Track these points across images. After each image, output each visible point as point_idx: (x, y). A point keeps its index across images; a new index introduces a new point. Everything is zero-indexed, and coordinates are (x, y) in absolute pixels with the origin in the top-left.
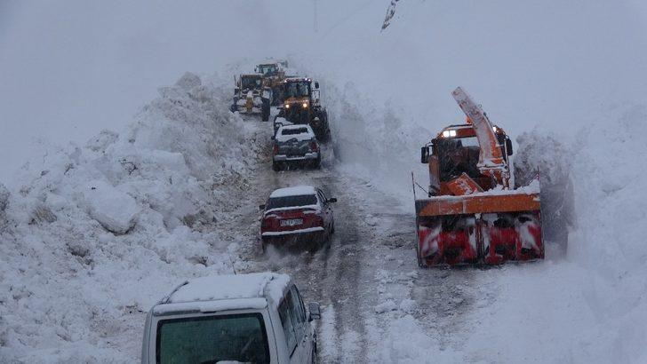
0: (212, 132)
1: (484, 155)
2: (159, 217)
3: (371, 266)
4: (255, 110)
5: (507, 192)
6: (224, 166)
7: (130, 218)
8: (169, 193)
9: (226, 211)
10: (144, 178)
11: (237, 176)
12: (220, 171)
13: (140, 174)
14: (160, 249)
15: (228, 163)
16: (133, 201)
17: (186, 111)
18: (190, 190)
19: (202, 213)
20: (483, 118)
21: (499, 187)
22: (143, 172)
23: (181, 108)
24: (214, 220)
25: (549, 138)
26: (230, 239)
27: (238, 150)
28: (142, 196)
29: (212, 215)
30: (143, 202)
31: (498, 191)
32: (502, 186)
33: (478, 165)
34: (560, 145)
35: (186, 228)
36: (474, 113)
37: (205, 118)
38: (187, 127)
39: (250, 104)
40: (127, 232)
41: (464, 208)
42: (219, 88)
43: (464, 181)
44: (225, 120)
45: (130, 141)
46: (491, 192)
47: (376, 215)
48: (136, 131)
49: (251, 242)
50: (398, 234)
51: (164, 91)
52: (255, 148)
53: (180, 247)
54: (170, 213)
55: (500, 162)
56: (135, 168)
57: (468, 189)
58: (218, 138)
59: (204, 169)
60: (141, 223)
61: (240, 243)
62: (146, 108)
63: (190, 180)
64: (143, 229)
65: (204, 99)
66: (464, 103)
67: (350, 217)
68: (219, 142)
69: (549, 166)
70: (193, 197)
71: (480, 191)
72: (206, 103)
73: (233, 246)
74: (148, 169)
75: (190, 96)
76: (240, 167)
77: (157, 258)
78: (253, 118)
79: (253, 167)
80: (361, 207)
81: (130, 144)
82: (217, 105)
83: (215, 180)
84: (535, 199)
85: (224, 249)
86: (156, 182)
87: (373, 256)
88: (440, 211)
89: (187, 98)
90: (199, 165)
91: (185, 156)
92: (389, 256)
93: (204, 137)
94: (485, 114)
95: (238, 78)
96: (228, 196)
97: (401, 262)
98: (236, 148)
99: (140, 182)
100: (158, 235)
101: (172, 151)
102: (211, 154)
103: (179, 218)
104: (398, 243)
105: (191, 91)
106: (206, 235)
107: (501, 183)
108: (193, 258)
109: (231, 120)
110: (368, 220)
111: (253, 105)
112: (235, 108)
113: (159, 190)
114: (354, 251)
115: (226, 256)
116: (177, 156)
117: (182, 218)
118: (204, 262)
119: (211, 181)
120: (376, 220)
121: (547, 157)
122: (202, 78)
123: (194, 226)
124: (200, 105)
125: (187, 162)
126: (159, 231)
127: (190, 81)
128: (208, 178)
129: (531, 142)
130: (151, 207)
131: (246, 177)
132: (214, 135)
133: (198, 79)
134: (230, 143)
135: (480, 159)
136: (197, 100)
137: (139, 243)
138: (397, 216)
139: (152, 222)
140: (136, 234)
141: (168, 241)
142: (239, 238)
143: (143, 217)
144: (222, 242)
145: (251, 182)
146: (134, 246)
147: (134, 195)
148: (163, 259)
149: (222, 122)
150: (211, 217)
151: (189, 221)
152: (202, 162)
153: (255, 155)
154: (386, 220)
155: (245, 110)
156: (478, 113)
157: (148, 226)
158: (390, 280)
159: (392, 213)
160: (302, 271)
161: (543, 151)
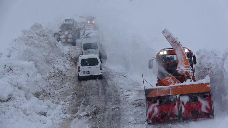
0: (48, 51)
1: (180, 64)
2: (22, 93)
3: (127, 115)
4: (69, 40)
5: (193, 83)
6: (54, 68)
7: (8, 94)
8: (28, 81)
9: (55, 90)
10: (15, 74)
11: (61, 73)
12: (52, 70)
13: (13, 72)
14: (23, 109)
15: (56, 66)
16: (10, 85)
17: (35, 41)
18: (38, 80)
19: (44, 91)
20: (179, 45)
21: (189, 80)
22: (15, 71)
23: (32, 40)
24: (50, 94)
25: (212, 52)
26: (57, 103)
27: (61, 60)
28: (14, 83)
29: (49, 92)
30: (15, 86)
31: (188, 82)
32: (190, 80)
33: (177, 69)
34: (217, 55)
35: (36, 98)
36: (174, 42)
37: (44, 45)
38: (36, 50)
39: (67, 38)
40: (7, 101)
41: (171, 92)
42: (51, 30)
43: (170, 78)
44: (54, 45)
45: (8, 56)
46: (184, 83)
47: (129, 91)
48: (11, 51)
49: (68, 104)
50: (140, 99)
51: (24, 32)
52: (69, 59)
53: (33, 107)
54: (28, 91)
55: (189, 67)
56: (11, 69)
57: (172, 82)
58: (51, 54)
59: (44, 69)
60: (14, 96)
61: (62, 105)
62: (16, 40)
63: (38, 75)
64: (15, 99)
65: (44, 36)
66: (168, 37)
67: (116, 91)
68: (51, 56)
69: (212, 65)
70: (39, 83)
71: (179, 83)
72: (45, 38)
73: (59, 107)
74: (17, 70)
75: (37, 34)
76: (62, 69)
77: (22, 113)
78: (68, 44)
79: (68, 68)
80: (121, 87)
81: (8, 58)
82: (50, 38)
83: (50, 75)
84: (208, 86)
85: (54, 108)
86: (21, 76)
87: (128, 110)
88: (158, 94)
89: (36, 35)
90: (42, 67)
91: (35, 63)
92: (135, 110)
93: (44, 54)
94: (179, 42)
95: (60, 25)
96: (56, 82)
97: (141, 113)
98: (60, 59)
99: (13, 76)
100: (23, 102)
101: (29, 61)
102: (48, 62)
103: (33, 94)
104: (140, 104)
105: (38, 32)
106: (45, 102)
107: (190, 78)
108: (40, 113)
109: (57, 45)
110: (125, 93)
111: (68, 38)
112: (59, 40)
113: (22, 80)
114: (118, 108)
115: (55, 112)
116: (31, 63)
117: (34, 94)
118: (45, 114)
119: (48, 75)
120: (128, 93)
121: (211, 61)
122: (43, 25)
123: (40, 97)
124: (42, 38)
125: (36, 66)
126: (23, 100)
127: (37, 27)
128: (46, 74)
129: (203, 54)
130: (19, 88)
131: (65, 73)
132: (49, 53)
133: (41, 26)
134: (57, 56)
135: (178, 66)
136: (41, 36)
137: (13, 106)
138: (139, 90)
139: (19, 95)
140: (12, 101)
141: (27, 105)
142: (62, 102)
143: (15, 93)
144: (53, 105)
145: (68, 75)
146: (11, 107)
147: (10, 82)
148: (25, 113)
149: (53, 46)
150: (48, 93)
151: (37, 95)
152: (43, 66)
153: (69, 62)
154: (134, 93)
155: (64, 41)
156: (176, 42)
157: (17, 98)
158: (135, 122)
159: (136, 89)
160: (93, 118)
161: (209, 58)
